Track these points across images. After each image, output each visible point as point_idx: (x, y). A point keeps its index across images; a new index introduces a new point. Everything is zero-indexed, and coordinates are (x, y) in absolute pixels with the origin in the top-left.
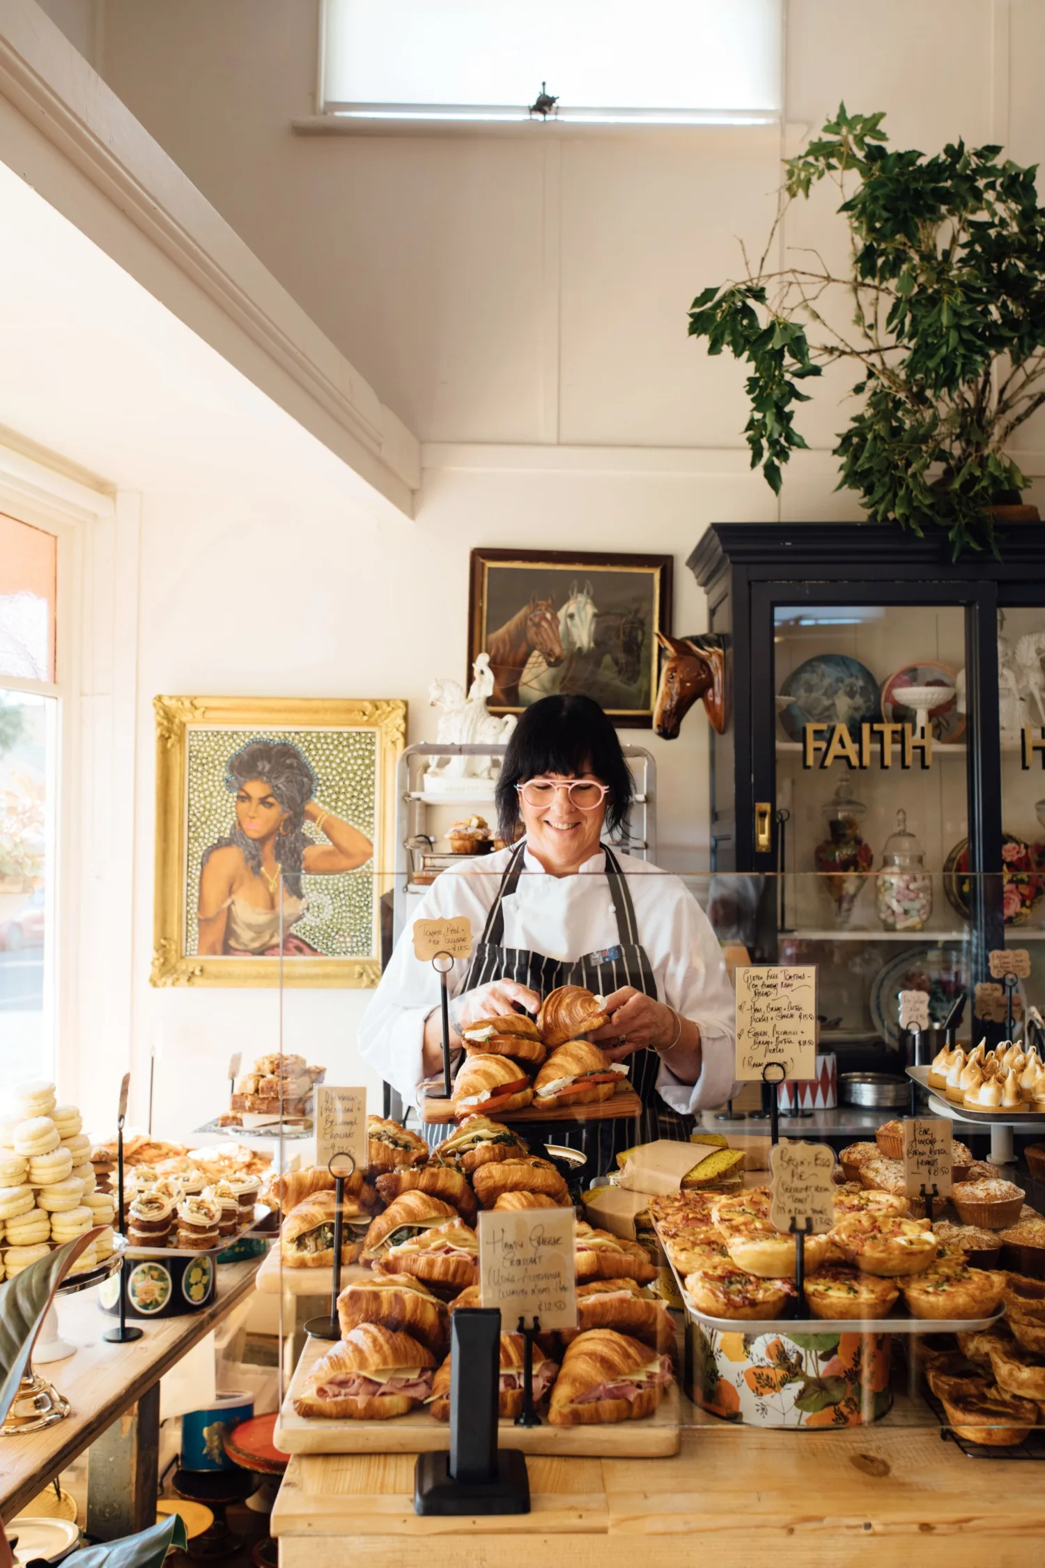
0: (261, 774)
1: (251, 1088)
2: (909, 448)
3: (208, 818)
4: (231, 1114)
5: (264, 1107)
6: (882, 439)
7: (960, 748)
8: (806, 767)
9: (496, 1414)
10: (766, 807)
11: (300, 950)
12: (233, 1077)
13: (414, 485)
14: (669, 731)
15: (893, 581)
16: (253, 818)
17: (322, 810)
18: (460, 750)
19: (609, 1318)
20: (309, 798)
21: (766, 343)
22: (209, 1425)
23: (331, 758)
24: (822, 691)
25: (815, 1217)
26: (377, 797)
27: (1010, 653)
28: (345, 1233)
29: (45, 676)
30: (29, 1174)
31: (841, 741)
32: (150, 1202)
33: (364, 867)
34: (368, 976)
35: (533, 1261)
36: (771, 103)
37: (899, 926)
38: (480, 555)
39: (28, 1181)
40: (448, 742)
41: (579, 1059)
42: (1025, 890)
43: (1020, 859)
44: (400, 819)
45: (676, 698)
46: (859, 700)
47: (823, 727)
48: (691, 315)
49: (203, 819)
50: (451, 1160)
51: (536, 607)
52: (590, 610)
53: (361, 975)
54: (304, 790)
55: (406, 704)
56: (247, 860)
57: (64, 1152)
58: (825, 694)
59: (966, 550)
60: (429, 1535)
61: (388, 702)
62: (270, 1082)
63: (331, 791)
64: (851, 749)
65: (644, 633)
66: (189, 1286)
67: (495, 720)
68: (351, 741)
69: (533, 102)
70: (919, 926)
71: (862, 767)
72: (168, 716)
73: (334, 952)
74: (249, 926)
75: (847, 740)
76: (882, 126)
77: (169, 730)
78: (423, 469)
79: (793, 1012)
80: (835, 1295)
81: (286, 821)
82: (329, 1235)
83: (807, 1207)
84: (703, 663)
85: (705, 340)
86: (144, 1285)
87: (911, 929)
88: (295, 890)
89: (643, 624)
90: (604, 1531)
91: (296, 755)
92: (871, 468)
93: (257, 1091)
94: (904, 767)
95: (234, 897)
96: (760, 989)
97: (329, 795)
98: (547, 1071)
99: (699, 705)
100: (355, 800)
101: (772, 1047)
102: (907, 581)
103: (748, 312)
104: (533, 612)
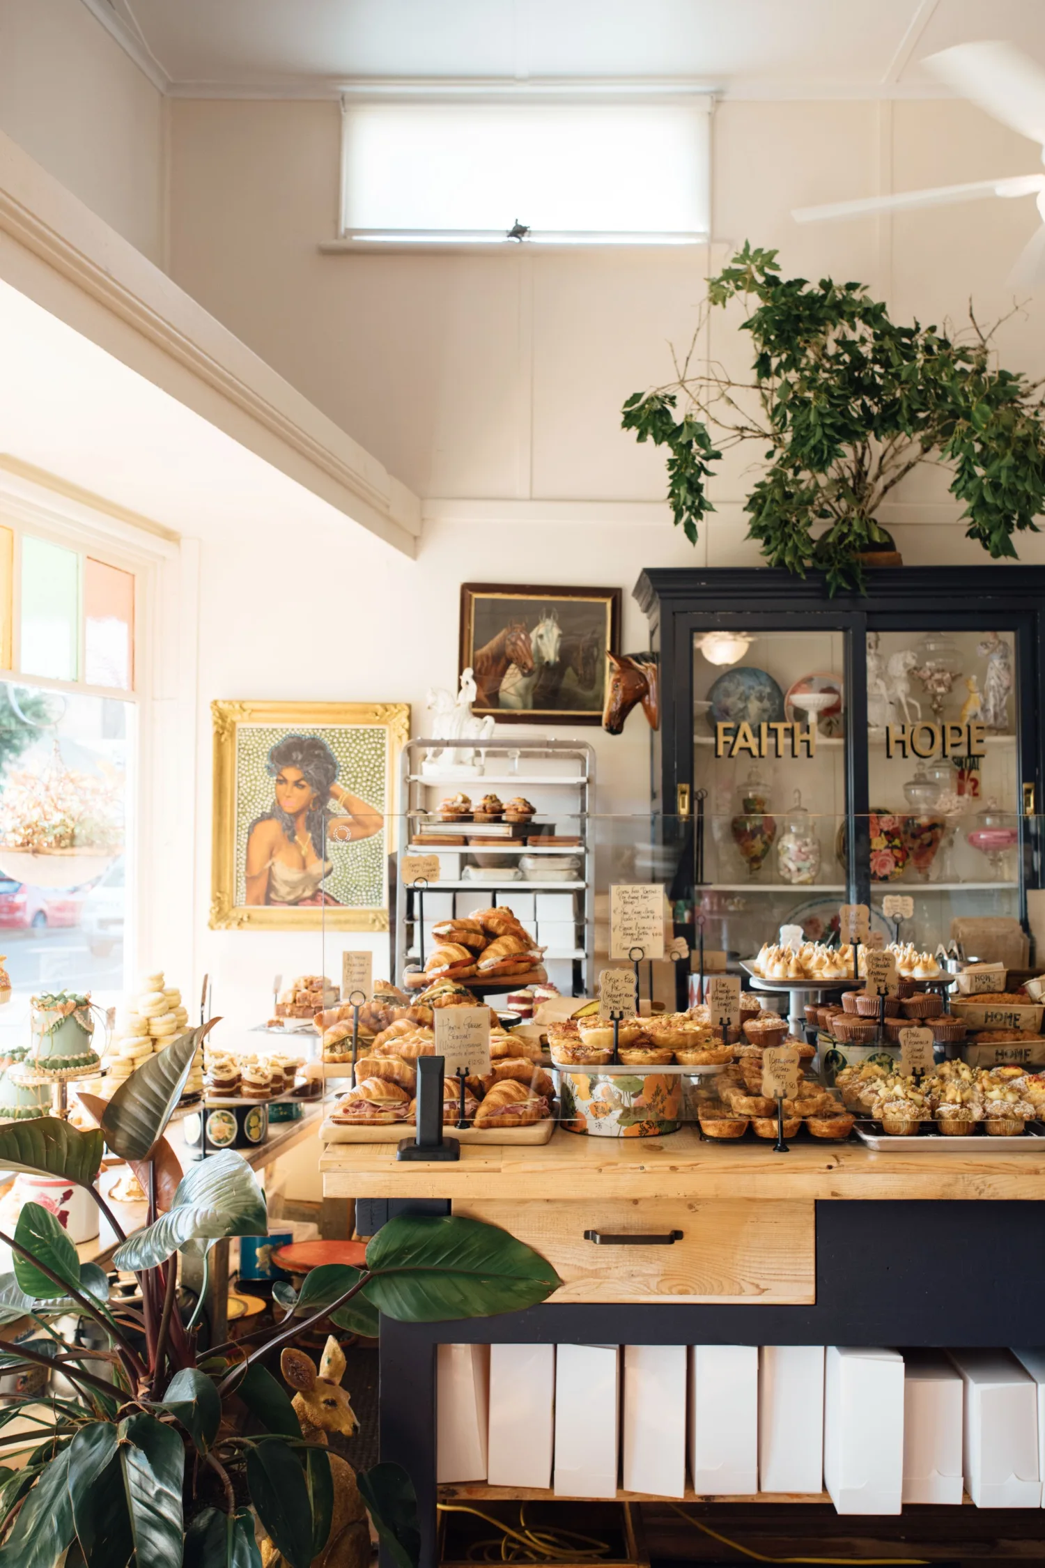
0: (295, 762)
1: (290, 999)
2: (797, 509)
3: (253, 797)
4: (275, 1018)
5: (300, 1013)
6: (777, 502)
7: (839, 742)
8: (717, 756)
9: (441, 1123)
10: (686, 787)
11: (326, 902)
12: (276, 991)
13: (417, 533)
14: (615, 728)
15: (785, 611)
16: (289, 797)
17: (342, 790)
18: (448, 744)
19: (511, 1075)
20: (333, 780)
21: (678, 437)
22: (260, 1246)
23: (351, 750)
24: (738, 696)
25: (625, 1011)
26: (386, 780)
27: (883, 667)
28: (360, 1043)
29: (125, 685)
30: (149, 1030)
31: (745, 736)
32: (221, 1068)
33: (376, 835)
34: (380, 922)
35: (466, 1037)
36: (703, 227)
37: (794, 881)
38: (468, 589)
39: (148, 1034)
40: (438, 738)
41: (506, 947)
42: (897, 853)
43: (894, 829)
44: (402, 795)
45: (619, 703)
46: (767, 704)
47: (731, 725)
48: (624, 413)
49: (249, 798)
50: (427, 1004)
51: (513, 629)
52: (556, 632)
53: (374, 921)
54: (330, 774)
55: (410, 707)
56: (284, 830)
57: (171, 1016)
58: (740, 699)
59: (839, 588)
60: (404, 1172)
61: (395, 705)
62: (304, 994)
63: (350, 776)
64: (752, 743)
65: (598, 650)
66: (249, 1128)
67: (477, 720)
68: (366, 736)
69: (510, 228)
70: (810, 881)
71: (761, 756)
72: (222, 716)
73: (352, 903)
74: (286, 882)
75: (750, 735)
76: (776, 260)
77: (223, 728)
78: (423, 520)
79: (649, 914)
80: (635, 1054)
81: (315, 799)
82: (350, 1043)
83: (620, 1006)
84: (642, 676)
85: (634, 432)
86: (219, 1127)
87: (801, 883)
88: (321, 853)
89: (597, 642)
90: (499, 1171)
91: (322, 747)
92: (766, 526)
93: (295, 1001)
94: (794, 756)
95: (274, 859)
96: (627, 900)
97: (349, 779)
98: (486, 953)
99: (638, 707)
100: (369, 783)
101: (635, 937)
102: (797, 612)
103: (666, 413)
104: (510, 633)
